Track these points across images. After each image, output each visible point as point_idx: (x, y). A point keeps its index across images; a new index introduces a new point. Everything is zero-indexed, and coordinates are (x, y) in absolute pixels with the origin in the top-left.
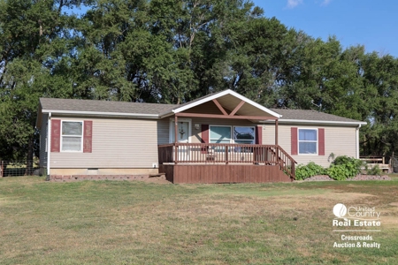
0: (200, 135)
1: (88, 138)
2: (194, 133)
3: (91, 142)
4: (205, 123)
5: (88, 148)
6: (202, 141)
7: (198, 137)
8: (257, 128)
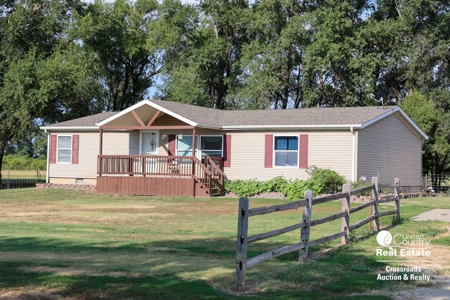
0: (167, 145)
1: (76, 150)
2: (162, 144)
3: (77, 155)
4: (172, 133)
5: (75, 161)
6: (170, 153)
7: (165, 148)
8: (225, 136)
